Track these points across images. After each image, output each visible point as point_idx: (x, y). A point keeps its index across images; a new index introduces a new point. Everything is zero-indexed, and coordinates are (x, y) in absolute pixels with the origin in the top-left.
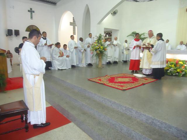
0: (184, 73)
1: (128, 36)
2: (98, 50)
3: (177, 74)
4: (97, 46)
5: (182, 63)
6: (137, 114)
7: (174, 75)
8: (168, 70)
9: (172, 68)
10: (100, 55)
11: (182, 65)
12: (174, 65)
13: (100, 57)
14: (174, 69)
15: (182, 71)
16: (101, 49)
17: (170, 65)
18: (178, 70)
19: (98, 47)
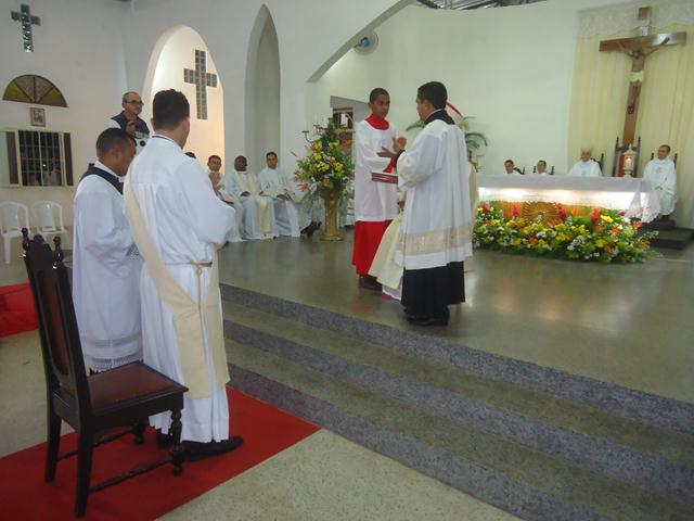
0: (616, 252)
1: (408, 129)
2: (326, 177)
3: (597, 255)
4: (322, 160)
5: (611, 220)
6: (552, 378)
7: (587, 257)
8: (567, 243)
9: (578, 237)
10: (332, 195)
11: (609, 227)
12: (586, 228)
13: (333, 202)
14: (588, 240)
15: (612, 246)
16: (336, 171)
17: (573, 227)
18: (600, 244)
19: (327, 167)
